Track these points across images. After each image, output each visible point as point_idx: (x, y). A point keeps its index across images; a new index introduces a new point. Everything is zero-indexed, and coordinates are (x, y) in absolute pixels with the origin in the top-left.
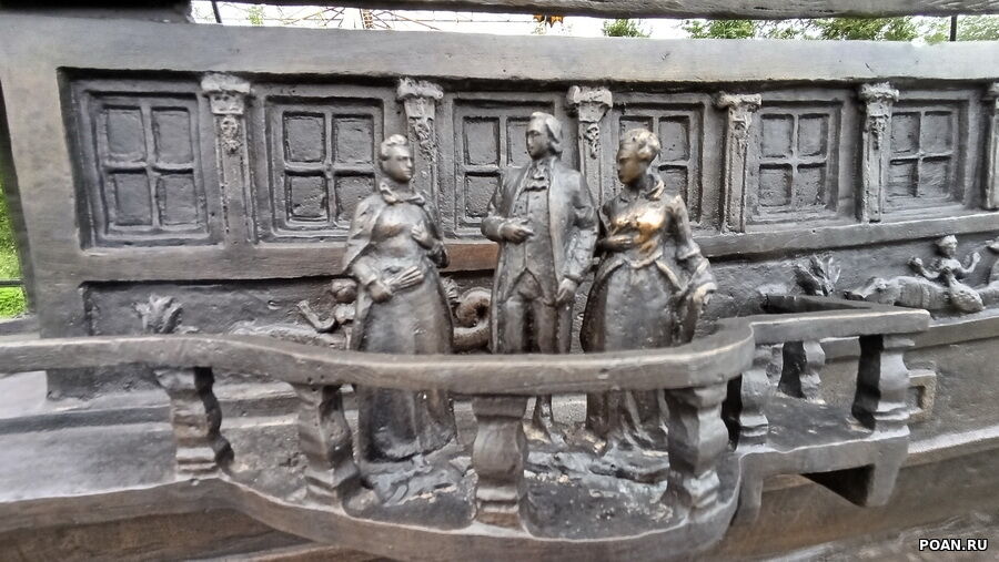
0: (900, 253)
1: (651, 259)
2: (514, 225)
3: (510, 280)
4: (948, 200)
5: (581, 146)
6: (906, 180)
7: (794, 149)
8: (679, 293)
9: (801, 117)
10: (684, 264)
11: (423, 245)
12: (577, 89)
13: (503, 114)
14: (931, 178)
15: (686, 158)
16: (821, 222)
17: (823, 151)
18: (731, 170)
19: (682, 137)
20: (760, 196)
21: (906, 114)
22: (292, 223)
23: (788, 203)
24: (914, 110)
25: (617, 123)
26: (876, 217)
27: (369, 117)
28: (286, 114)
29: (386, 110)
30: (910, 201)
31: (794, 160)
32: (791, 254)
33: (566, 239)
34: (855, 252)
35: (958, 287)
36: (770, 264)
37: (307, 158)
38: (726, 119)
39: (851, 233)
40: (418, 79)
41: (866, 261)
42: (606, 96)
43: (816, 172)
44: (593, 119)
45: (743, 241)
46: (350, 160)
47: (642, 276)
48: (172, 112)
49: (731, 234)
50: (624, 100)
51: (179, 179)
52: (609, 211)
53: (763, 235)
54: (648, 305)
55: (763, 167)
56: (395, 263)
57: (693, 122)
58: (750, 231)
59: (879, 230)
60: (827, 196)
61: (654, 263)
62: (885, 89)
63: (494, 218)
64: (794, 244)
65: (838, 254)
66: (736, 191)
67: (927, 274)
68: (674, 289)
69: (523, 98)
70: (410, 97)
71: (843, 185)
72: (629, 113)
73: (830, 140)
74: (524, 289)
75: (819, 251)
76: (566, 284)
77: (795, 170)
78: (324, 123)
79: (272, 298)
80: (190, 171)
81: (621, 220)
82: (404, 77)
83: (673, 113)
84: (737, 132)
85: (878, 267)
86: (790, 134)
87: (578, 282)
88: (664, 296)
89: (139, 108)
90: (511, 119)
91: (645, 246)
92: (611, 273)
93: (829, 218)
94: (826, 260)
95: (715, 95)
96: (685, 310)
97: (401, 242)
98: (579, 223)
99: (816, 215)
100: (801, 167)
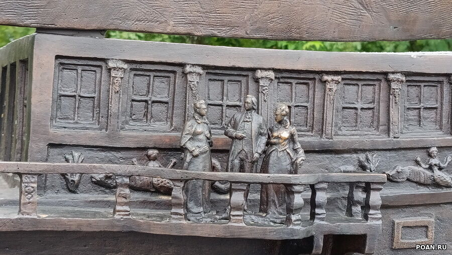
0: (410, 154)
1: (285, 148)
2: (240, 134)
3: (236, 153)
4: (437, 129)
5: (260, 96)
6: (416, 117)
7: (359, 100)
8: (293, 160)
9: (362, 85)
10: (295, 151)
11: (208, 138)
12: (259, 71)
13: (226, 79)
14: (428, 118)
15: (307, 102)
16: (372, 136)
17: (373, 102)
18: (326, 110)
19: (306, 92)
20: (343, 122)
21: (415, 86)
22: (131, 123)
23: (356, 126)
24: (418, 84)
25: (276, 85)
26: (396, 135)
27: (168, 77)
28: (135, 75)
29: (177, 76)
30: (417, 129)
31: (359, 106)
32: (356, 151)
33: (257, 139)
34: (388, 152)
35: (437, 173)
36: (346, 155)
37: (141, 94)
38: (325, 86)
39: (384, 143)
40: (193, 65)
41: (394, 157)
42: (272, 75)
43: (370, 111)
44: (266, 84)
45: (332, 143)
46: (158, 96)
47: (282, 154)
48: (89, 72)
49: (327, 140)
50: (279, 75)
51: (87, 100)
52: (271, 130)
53: (342, 141)
54: (283, 164)
55: (344, 108)
56: (200, 144)
57: (311, 86)
58: (336, 139)
59: (398, 142)
60: (375, 124)
61: (285, 149)
62: (399, 76)
63: (230, 130)
64: (356, 146)
65: (379, 153)
66: (329, 120)
67: (423, 165)
68: (292, 159)
69: (236, 73)
70: (190, 73)
71: (383, 119)
72: (282, 80)
73: (376, 97)
74: (241, 157)
75: (370, 150)
76: (256, 155)
77: (359, 111)
78: (150, 79)
79: (121, 156)
80: (93, 97)
81: (275, 134)
82: (188, 64)
83: (302, 81)
84: (330, 93)
85: (400, 161)
86: (357, 93)
87: (260, 155)
88: (288, 161)
89: (77, 70)
90: (229, 81)
91: (283, 144)
92: (272, 152)
93: (375, 135)
94: (373, 155)
95: (321, 75)
96: (295, 166)
97: (201, 137)
98: (261, 134)
99: (370, 133)
100: (362, 109)
